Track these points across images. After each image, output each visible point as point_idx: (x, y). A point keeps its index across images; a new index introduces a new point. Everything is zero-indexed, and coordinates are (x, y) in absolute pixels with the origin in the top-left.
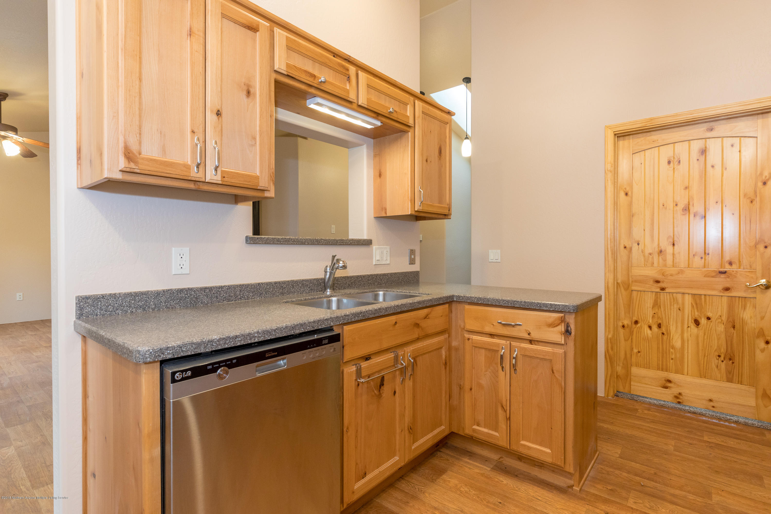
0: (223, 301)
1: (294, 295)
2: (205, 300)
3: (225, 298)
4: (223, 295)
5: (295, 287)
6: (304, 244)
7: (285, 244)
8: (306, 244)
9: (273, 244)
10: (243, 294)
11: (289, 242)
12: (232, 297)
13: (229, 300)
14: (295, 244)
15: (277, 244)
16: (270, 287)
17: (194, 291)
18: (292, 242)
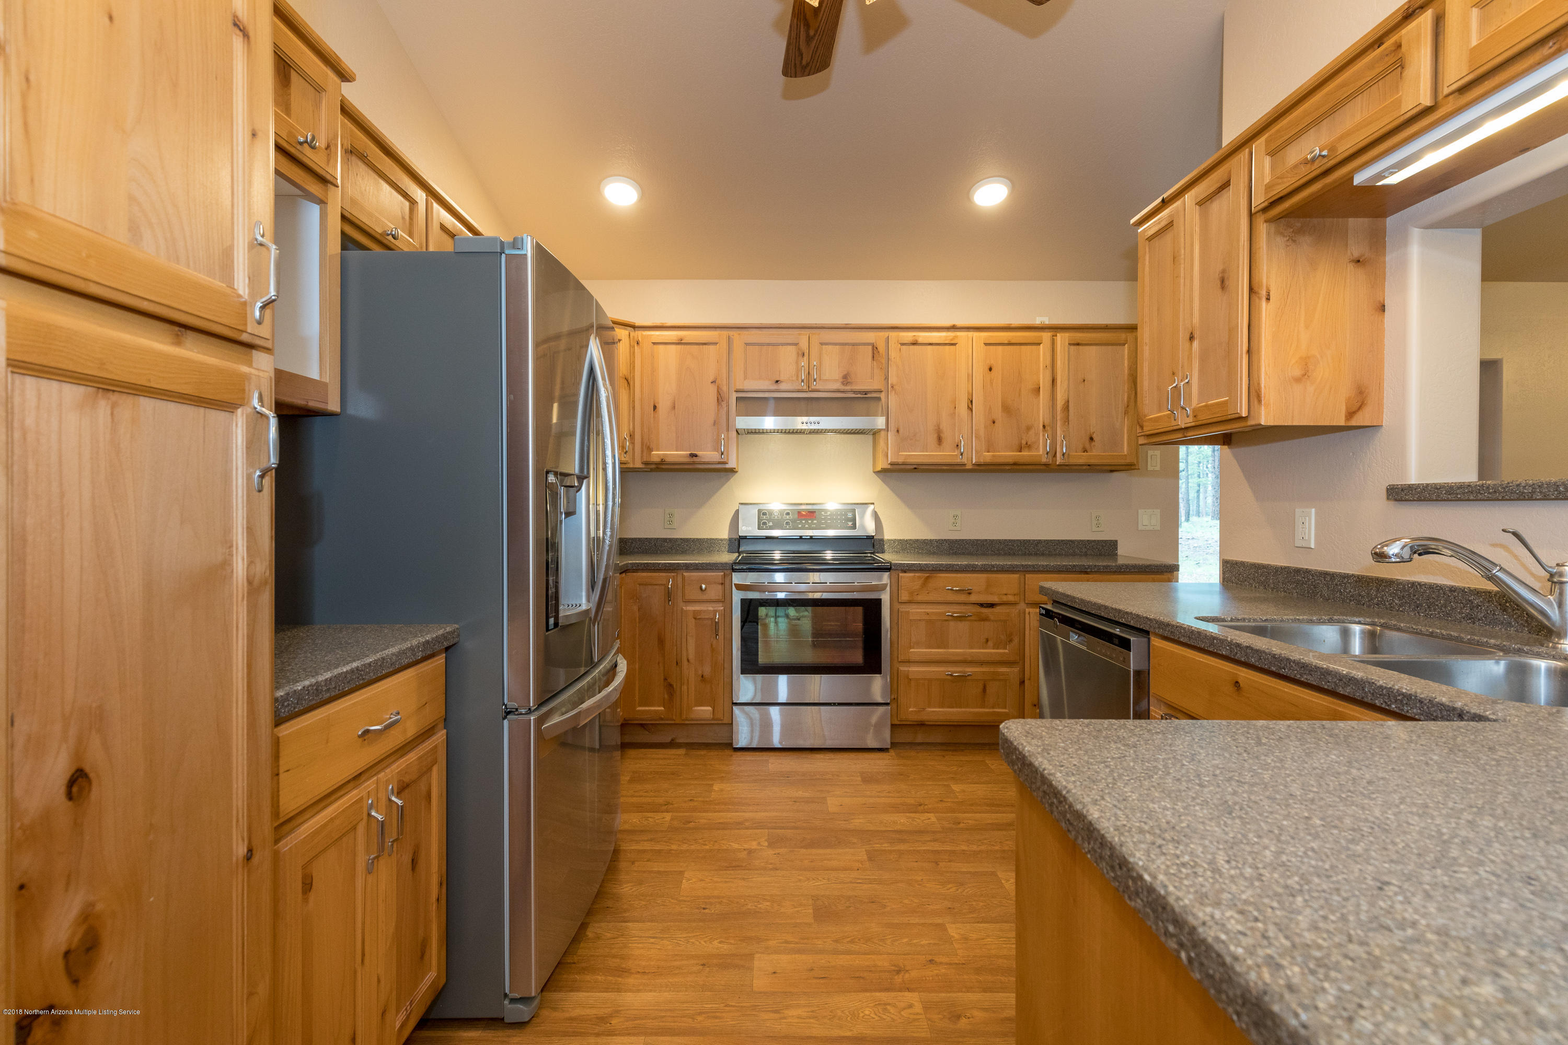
0: (1350, 600)
1: (1506, 629)
2: (1326, 593)
3: (1352, 596)
4: (1350, 591)
5: (1510, 610)
6: (1531, 499)
7: (1468, 500)
8: (1536, 499)
9: (1437, 500)
10: (1382, 598)
11: (1481, 494)
12: (1363, 597)
13: (1359, 602)
14: (1498, 500)
15: (1448, 500)
16: (1438, 597)
17: (1313, 576)
18: (1489, 493)
